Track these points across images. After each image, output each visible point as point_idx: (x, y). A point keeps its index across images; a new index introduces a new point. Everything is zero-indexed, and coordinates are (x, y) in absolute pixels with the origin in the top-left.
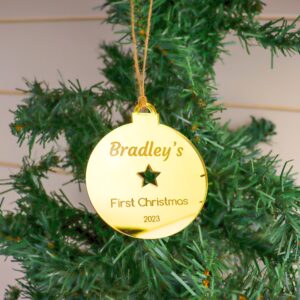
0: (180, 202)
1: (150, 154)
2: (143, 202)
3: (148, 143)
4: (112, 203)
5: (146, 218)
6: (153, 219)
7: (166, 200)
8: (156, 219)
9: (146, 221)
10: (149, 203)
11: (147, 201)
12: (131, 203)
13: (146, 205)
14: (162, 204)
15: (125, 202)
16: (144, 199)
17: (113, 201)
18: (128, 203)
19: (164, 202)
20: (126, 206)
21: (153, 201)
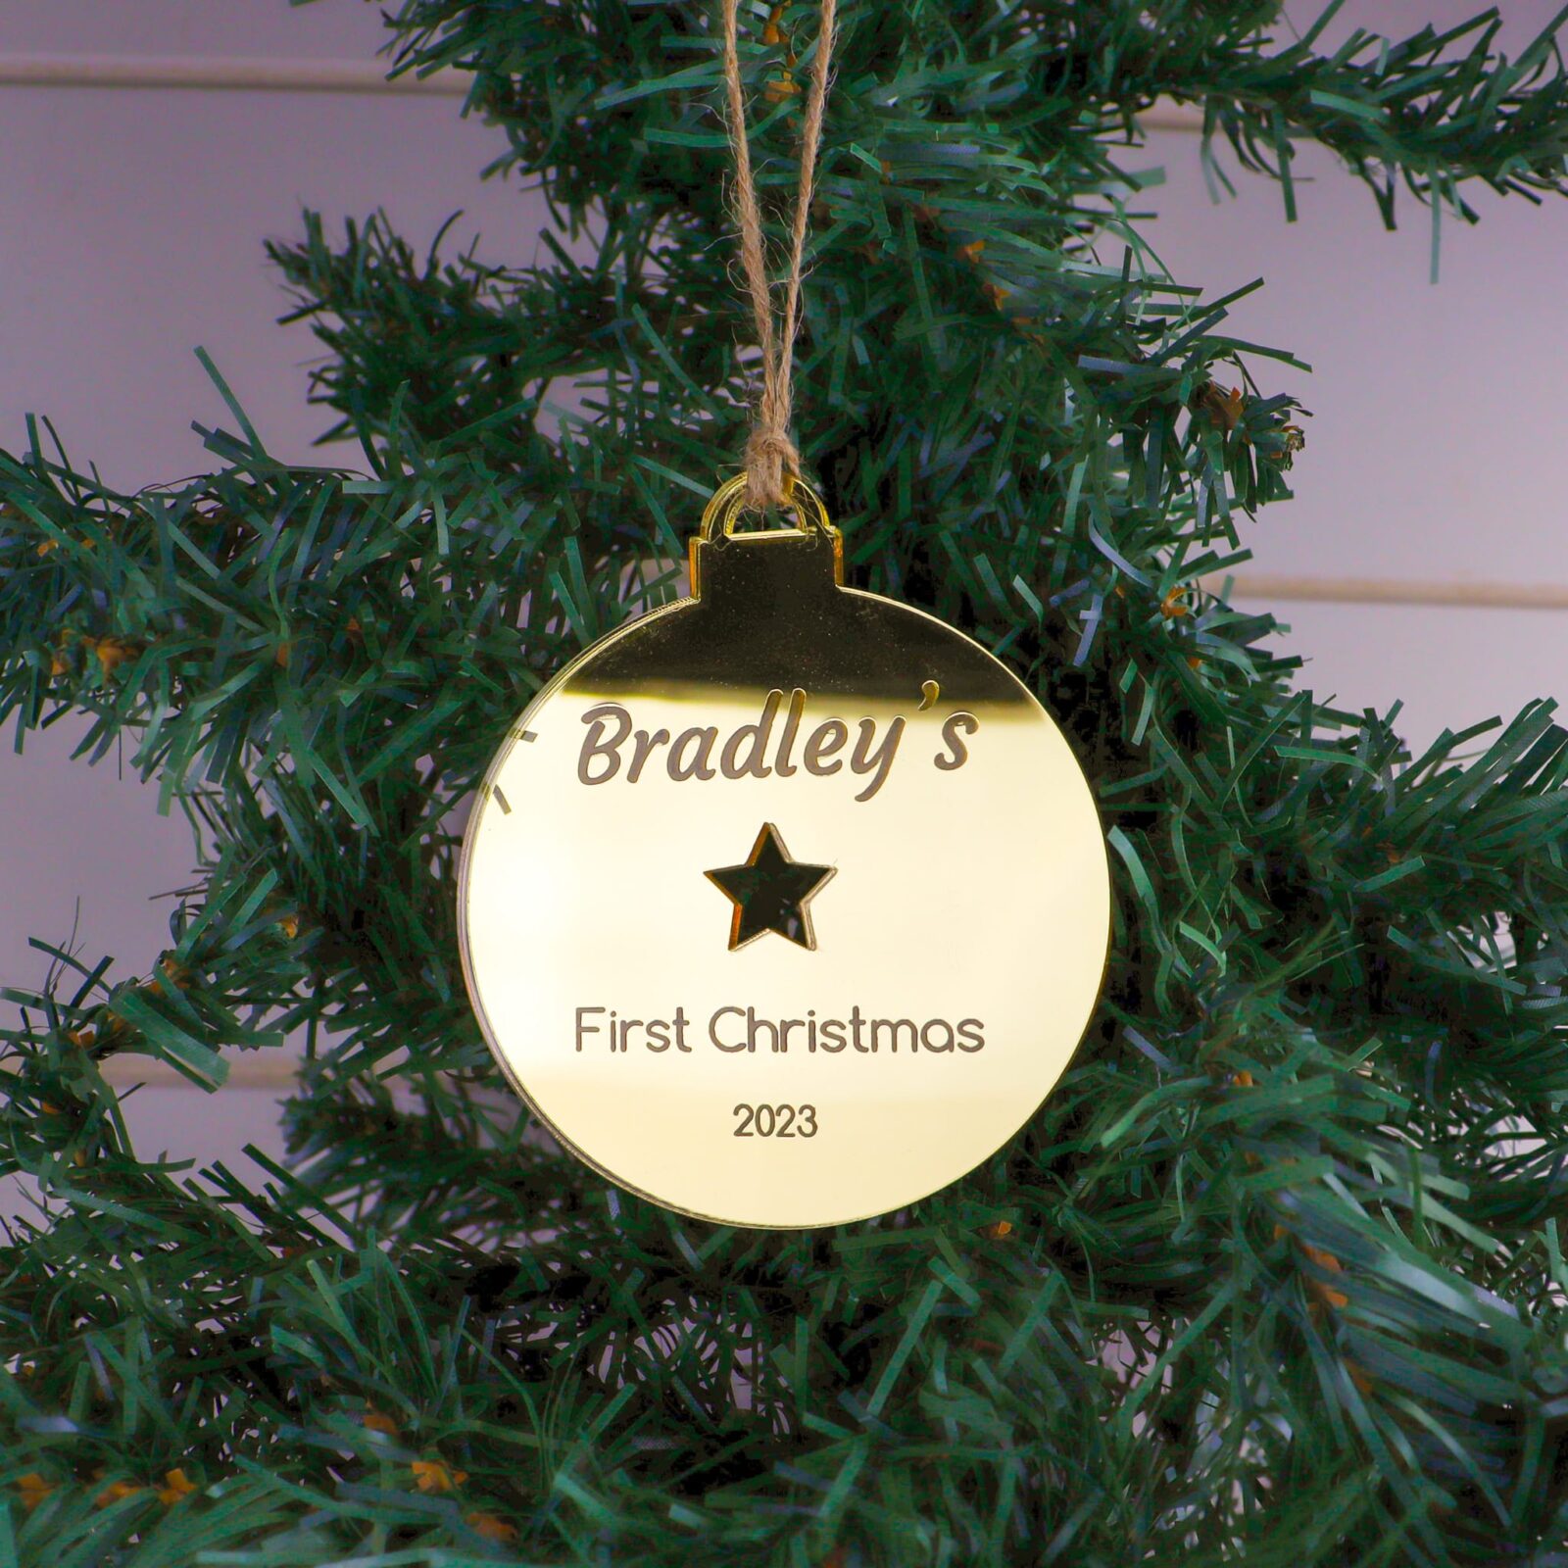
0: (938, 1035)
2: (733, 1029)
3: (774, 698)
4: (580, 1030)
5: (744, 1114)
6: (780, 1122)
7: (857, 1022)
8: (800, 1120)
9: (745, 1130)
10: (763, 1036)
11: (753, 1025)
12: (671, 1033)
13: (752, 1045)
14: (834, 1043)
15: (644, 1027)
16: (741, 1012)
17: (588, 1020)
18: (656, 1029)
19: (848, 1034)
20: (649, 1045)
21: (787, 1026)
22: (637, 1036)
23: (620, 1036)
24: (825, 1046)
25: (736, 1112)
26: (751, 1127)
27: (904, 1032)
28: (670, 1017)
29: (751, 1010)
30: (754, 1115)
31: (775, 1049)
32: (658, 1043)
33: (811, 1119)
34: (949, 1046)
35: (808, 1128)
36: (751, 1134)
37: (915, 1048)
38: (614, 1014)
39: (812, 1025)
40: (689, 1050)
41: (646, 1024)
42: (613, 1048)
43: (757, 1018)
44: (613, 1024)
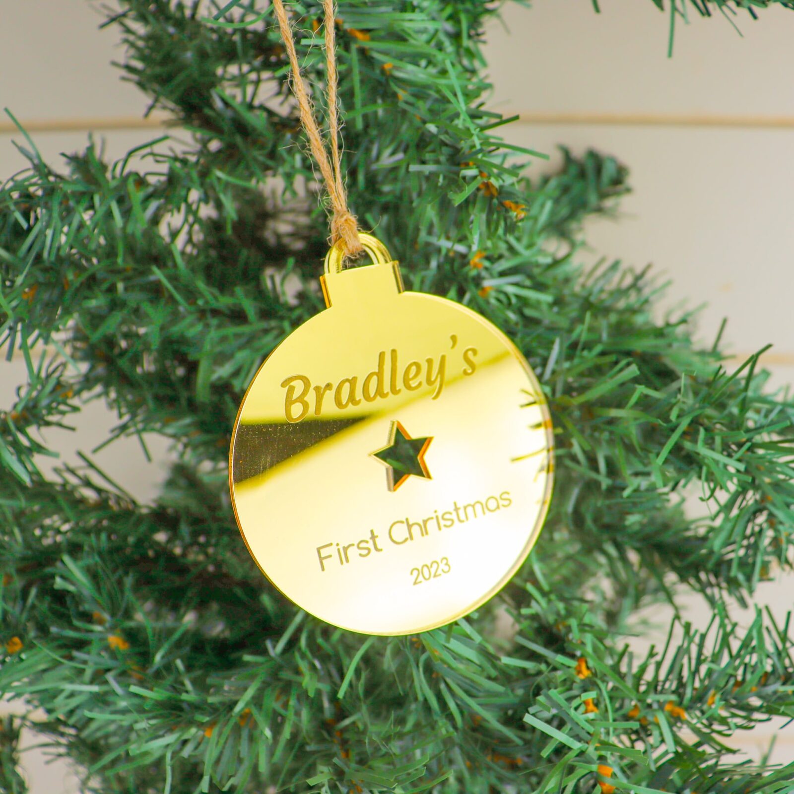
0: (492, 504)
1: (394, 390)
2: (400, 532)
3: (382, 355)
4: (321, 559)
5: (415, 573)
6: (433, 570)
7: (456, 509)
8: (442, 566)
9: (418, 581)
10: (416, 530)
11: (409, 527)
12: (370, 545)
13: (411, 538)
14: (448, 523)
15: (355, 547)
16: (402, 522)
17: (324, 552)
18: (362, 545)
19: (454, 516)
20: (361, 555)
21: (425, 522)
22: (353, 552)
23: (344, 555)
24: (445, 526)
25: (411, 573)
26: (421, 578)
27: (478, 507)
28: (368, 537)
29: (407, 519)
30: (420, 572)
31: (423, 535)
32: (365, 552)
33: (447, 564)
34: (498, 507)
35: (446, 569)
36: (421, 582)
37: (484, 513)
38: (337, 545)
39: (437, 517)
40: (381, 550)
41: (356, 544)
42: (342, 563)
43: (410, 523)
44: (338, 550)
